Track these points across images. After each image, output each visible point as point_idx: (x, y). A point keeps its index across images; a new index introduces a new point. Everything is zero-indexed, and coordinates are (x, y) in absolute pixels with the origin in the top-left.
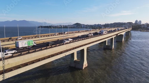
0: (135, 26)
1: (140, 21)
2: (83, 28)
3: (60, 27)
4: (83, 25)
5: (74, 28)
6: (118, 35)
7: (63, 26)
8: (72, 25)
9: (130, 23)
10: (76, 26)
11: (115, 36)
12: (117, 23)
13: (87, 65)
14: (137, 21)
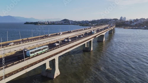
0: (119, 23)
1: (125, 18)
2: (71, 24)
3: (47, 23)
4: (71, 21)
5: (62, 24)
6: (97, 37)
7: (51, 22)
8: (60, 21)
9: (116, 20)
10: (65, 22)
11: (93, 38)
12: (104, 19)
13: (59, 73)
14: (121, 18)
